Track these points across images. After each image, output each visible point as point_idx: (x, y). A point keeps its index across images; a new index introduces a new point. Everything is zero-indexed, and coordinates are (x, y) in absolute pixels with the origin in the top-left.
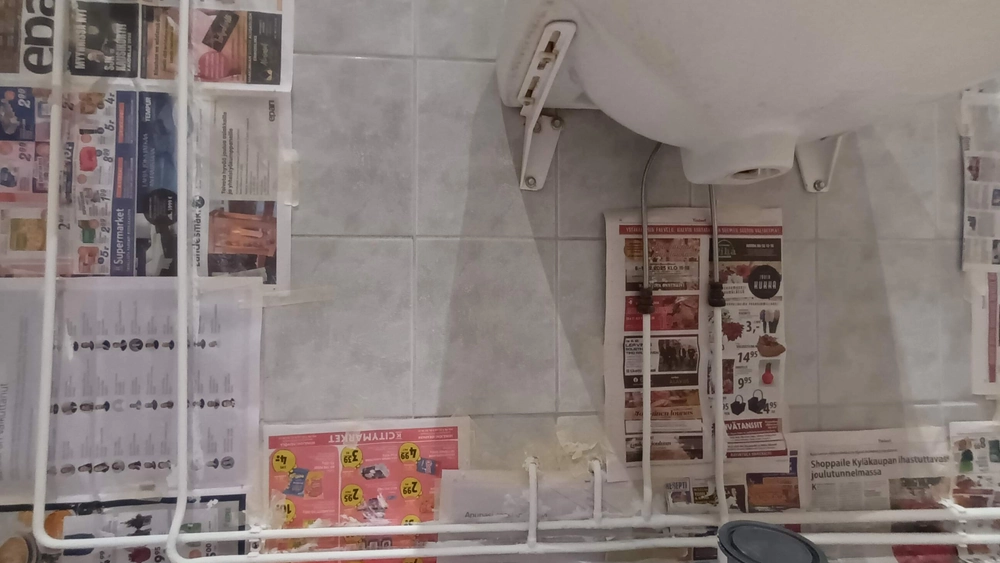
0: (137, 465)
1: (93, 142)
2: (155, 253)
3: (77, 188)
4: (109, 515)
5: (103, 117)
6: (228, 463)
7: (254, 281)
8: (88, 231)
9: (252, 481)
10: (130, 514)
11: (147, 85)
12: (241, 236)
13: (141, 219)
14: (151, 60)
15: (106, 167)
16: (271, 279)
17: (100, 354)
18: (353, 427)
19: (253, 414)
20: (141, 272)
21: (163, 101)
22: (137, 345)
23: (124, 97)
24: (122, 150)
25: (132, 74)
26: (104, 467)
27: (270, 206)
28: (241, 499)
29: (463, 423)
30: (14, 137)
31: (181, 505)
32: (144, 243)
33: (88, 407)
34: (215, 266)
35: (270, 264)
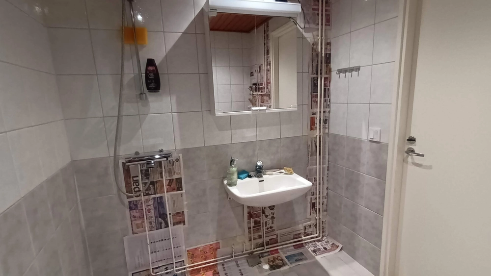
0: (164, 259)
1: (149, 207)
2: (163, 225)
3: (148, 217)
4: (161, 268)
5: (151, 203)
6: (180, 256)
7: (181, 226)
8: (151, 223)
9: (185, 258)
10: (165, 267)
11: (158, 195)
12: (178, 218)
13: (160, 219)
14: (158, 190)
15: (152, 211)
16: (184, 224)
17: (156, 243)
18: (201, 246)
19: (184, 247)
20: (161, 228)
21: (161, 198)
22: (162, 240)
23: (154, 198)
24: (155, 208)
25: (155, 194)
26: (159, 261)
27: (183, 212)
28: (183, 261)
29: (220, 241)
30: (134, 210)
31: (175, 263)
32: (161, 223)
33: (155, 252)
34: (174, 224)
35: (184, 222)
